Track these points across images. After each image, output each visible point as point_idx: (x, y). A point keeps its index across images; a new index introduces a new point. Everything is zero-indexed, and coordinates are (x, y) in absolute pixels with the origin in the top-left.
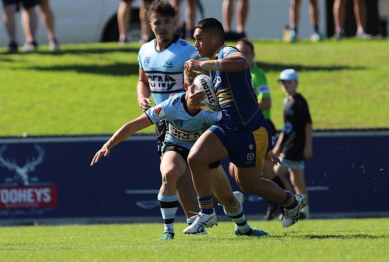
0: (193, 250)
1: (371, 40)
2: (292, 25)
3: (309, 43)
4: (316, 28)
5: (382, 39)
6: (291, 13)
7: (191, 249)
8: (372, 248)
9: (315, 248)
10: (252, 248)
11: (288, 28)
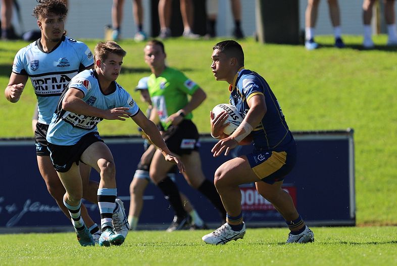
0: (10, 263)
1: (199, 40)
2: (114, 24)
3: (133, 43)
4: (140, 28)
5: (210, 40)
6: (114, 12)
7: (8, 262)
8: (201, 262)
9: (140, 261)
10: (72, 262)
11: (110, 27)
